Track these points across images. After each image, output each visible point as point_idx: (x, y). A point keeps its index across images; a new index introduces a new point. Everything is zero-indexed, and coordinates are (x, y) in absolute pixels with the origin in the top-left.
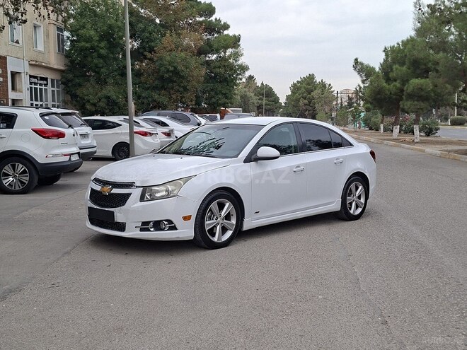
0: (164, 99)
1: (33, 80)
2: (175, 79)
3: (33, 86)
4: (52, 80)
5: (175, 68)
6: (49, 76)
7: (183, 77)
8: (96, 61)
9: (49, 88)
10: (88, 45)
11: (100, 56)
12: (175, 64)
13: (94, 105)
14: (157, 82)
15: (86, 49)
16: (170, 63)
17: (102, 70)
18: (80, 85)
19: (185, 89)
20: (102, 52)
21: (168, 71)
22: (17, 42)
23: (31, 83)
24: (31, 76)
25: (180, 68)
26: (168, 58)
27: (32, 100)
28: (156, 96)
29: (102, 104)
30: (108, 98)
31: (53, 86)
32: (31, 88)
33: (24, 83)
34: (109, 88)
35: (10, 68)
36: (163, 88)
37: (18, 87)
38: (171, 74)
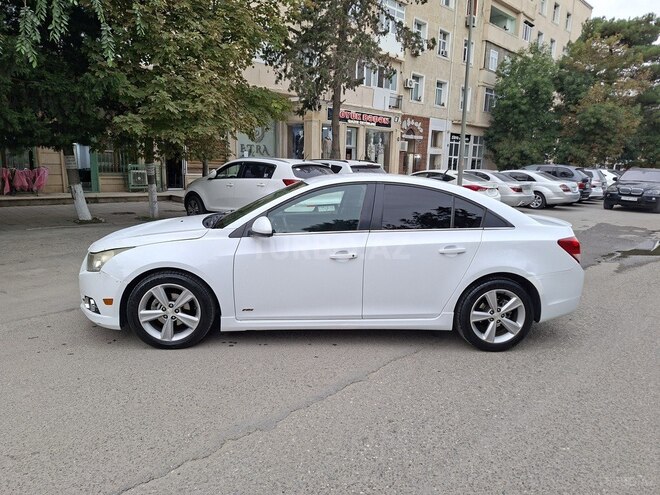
0: (582, 153)
1: (454, 137)
2: (598, 131)
3: (454, 143)
4: (476, 138)
5: (598, 120)
6: (473, 133)
7: (608, 129)
8: (516, 117)
9: (471, 144)
10: (510, 102)
11: (521, 112)
12: (599, 116)
13: (508, 159)
14: (577, 135)
15: (508, 106)
16: (593, 115)
17: (522, 126)
18: (499, 141)
19: (609, 141)
20: (523, 107)
21: (590, 124)
22: (443, 105)
23: (452, 140)
24: (452, 134)
25: (603, 119)
26: (592, 110)
27: (451, 154)
28: (573, 149)
29: (514, 158)
30: (522, 152)
31: (475, 142)
32: (451, 145)
33: (445, 141)
34: (524, 142)
35: (432, 128)
36: (584, 141)
37: (439, 143)
38: (592, 127)
